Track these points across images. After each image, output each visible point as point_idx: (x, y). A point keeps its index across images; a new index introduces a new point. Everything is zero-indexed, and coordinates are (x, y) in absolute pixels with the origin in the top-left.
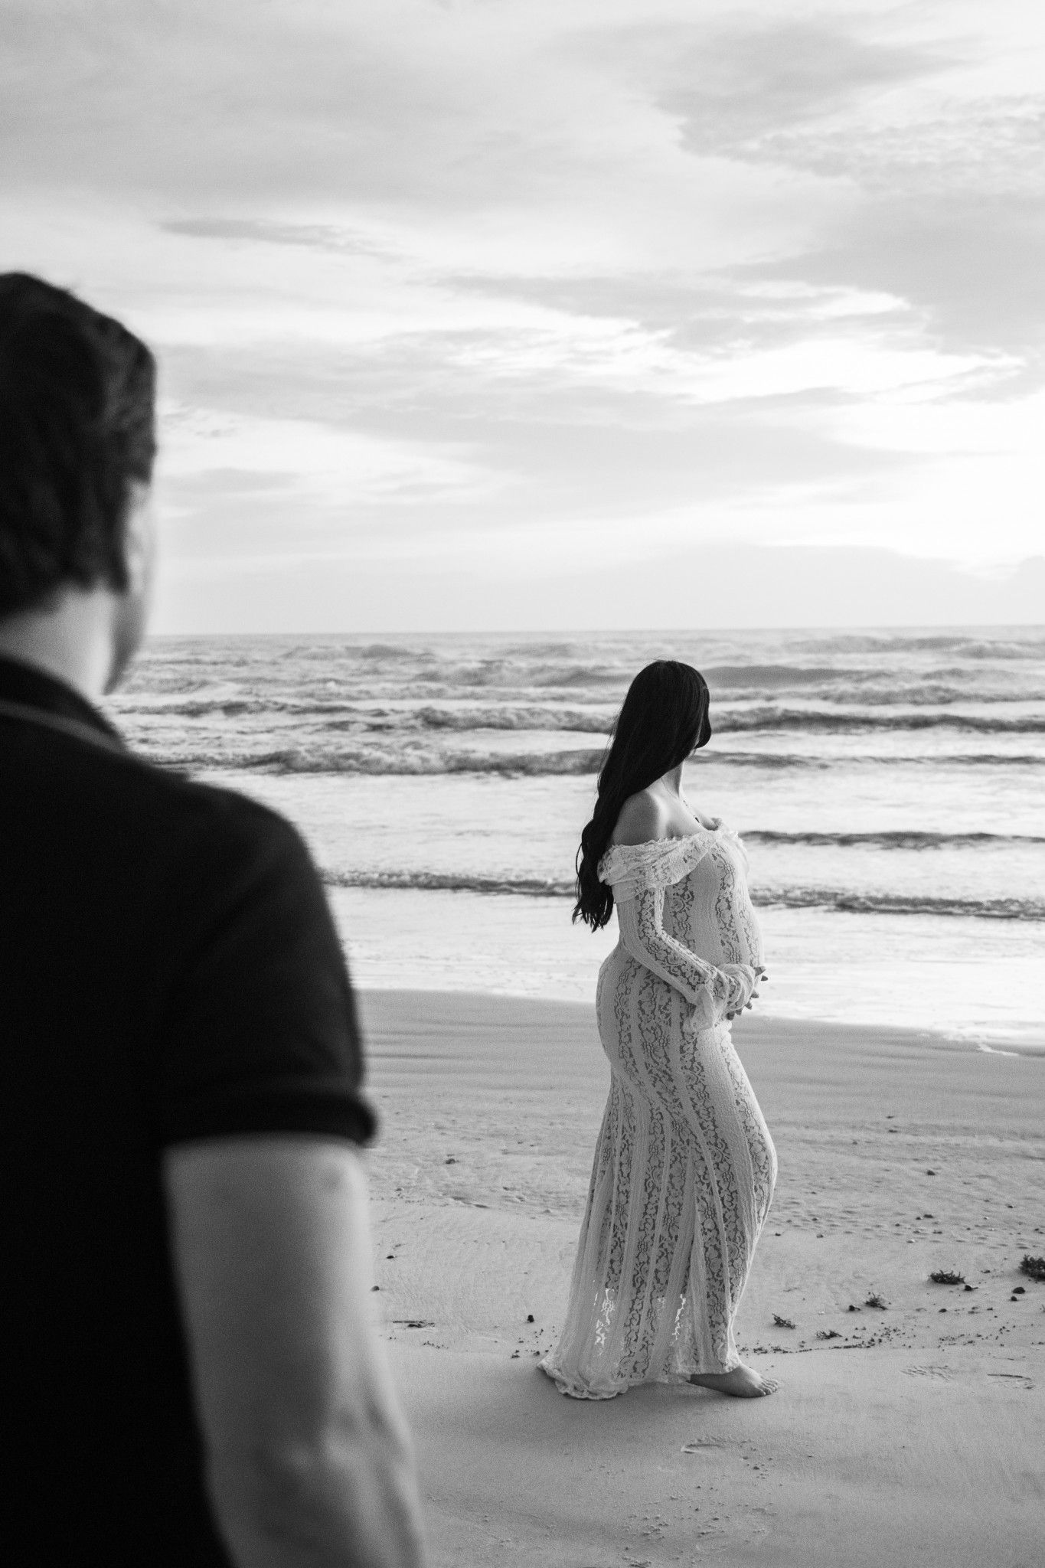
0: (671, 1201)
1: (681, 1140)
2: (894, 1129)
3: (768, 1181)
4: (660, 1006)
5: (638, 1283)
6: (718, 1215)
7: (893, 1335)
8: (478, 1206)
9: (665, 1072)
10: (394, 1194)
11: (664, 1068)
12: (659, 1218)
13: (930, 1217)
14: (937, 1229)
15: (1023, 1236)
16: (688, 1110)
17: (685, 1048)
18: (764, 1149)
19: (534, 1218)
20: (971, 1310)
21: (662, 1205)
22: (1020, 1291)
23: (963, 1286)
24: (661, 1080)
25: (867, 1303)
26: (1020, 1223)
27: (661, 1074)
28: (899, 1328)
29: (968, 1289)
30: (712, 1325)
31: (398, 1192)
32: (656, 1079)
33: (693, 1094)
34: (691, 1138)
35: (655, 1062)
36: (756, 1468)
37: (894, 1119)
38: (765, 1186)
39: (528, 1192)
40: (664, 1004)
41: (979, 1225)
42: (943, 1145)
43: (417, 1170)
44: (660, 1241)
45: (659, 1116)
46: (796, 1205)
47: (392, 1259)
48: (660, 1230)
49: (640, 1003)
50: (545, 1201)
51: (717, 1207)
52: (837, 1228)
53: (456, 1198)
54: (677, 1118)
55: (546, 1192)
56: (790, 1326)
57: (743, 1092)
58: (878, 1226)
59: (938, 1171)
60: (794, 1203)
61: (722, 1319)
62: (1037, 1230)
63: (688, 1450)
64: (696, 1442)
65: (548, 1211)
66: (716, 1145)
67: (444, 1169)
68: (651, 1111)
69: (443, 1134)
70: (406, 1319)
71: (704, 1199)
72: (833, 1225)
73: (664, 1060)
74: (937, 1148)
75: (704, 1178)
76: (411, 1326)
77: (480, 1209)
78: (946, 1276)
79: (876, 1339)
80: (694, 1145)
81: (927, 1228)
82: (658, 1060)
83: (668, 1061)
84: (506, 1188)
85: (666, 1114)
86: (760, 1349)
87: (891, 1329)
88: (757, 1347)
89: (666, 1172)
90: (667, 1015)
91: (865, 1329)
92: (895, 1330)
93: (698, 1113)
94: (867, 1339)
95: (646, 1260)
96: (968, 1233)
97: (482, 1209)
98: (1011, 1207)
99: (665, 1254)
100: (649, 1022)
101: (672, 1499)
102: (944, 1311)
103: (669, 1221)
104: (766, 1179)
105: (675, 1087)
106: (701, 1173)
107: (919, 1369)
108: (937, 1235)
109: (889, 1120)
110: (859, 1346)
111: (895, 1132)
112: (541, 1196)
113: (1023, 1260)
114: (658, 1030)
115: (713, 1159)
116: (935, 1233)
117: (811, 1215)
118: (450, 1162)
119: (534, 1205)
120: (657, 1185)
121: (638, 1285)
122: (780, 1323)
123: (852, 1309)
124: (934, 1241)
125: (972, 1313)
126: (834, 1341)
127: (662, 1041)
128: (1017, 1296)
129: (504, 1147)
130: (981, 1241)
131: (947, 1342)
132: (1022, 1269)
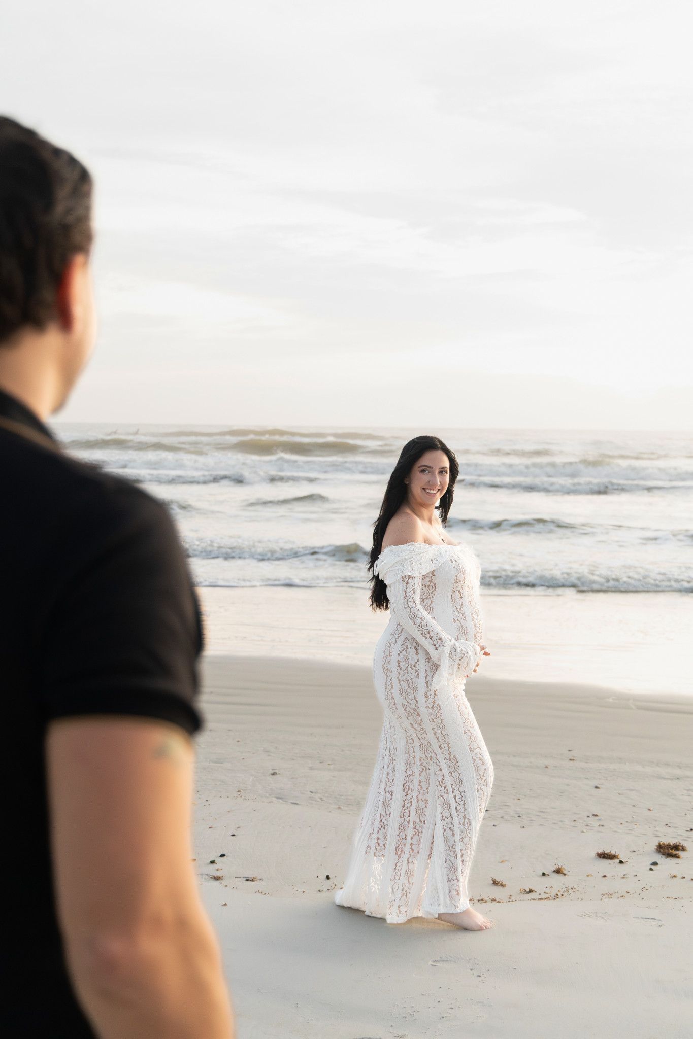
0: (420, 797)
1: (426, 757)
2: (572, 758)
3: (486, 785)
4: (411, 664)
5: (398, 851)
6: (452, 808)
7: (571, 891)
8: (292, 803)
9: (415, 710)
10: (236, 794)
11: (414, 707)
12: (413, 809)
13: (596, 816)
14: (601, 823)
15: (657, 829)
16: (430, 736)
17: (428, 694)
18: (483, 763)
19: (330, 812)
20: (622, 876)
21: (414, 800)
22: (655, 864)
23: (617, 861)
24: (412, 715)
25: (554, 871)
26: (656, 821)
27: (412, 711)
28: (575, 887)
29: (621, 862)
30: (449, 881)
31: (239, 793)
32: (409, 714)
33: (434, 725)
34: (433, 755)
35: (408, 702)
36: (479, 976)
37: (571, 752)
38: (484, 788)
39: (327, 795)
40: (414, 663)
41: (629, 821)
42: (605, 769)
43: (251, 779)
44: (414, 824)
45: (411, 741)
46: (507, 807)
47: (234, 837)
48: (414, 817)
49: (398, 662)
50: (338, 801)
51: (451, 802)
52: (534, 822)
53: (278, 798)
54: (423, 741)
55: (339, 795)
56: (502, 885)
57: (469, 724)
58: (562, 821)
59: (602, 786)
60: (506, 805)
61: (455, 877)
62: (667, 825)
63: (433, 964)
64: (439, 959)
65: (339, 808)
66: (450, 760)
67: (270, 779)
68: (406, 737)
69: (269, 756)
70: (244, 876)
71: (442, 797)
72: (532, 820)
73: (415, 702)
74: (601, 771)
75: (442, 783)
76: (247, 880)
77: (294, 805)
78: (607, 854)
79: (560, 894)
80: (435, 761)
81: (594, 822)
82: (409, 701)
83: (417, 702)
84: (311, 792)
85: (416, 739)
86: (482, 900)
87: (570, 888)
88: (480, 898)
89: (416, 778)
90: (416, 671)
91: (552, 887)
92: (572, 889)
93: (437, 738)
94: (553, 894)
95: (404, 837)
96: (621, 826)
97: (296, 805)
98: (650, 810)
99: (417, 833)
100: (404, 675)
101: (423, 995)
102: (605, 876)
103: (419, 811)
104: (485, 783)
105: (421, 720)
106: (440, 779)
107: (588, 913)
108: (601, 827)
109: (569, 752)
110: (548, 899)
111: (574, 760)
112: (335, 798)
113: (658, 844)
114: (410, 681)
115: (448, 769)
116: (599, 826)
117: (517, 814)
118: (273, 774)
119: (330, 803)
120: (411, 787)
121: (399, 853)
122: (495, 883)
123: (544, 874)
124: (599, 832)
125: (623, 878)
126: (531, 895)
127: (412, 689)
128: (653, 867)
129: (310, 765)
130: (630, 832)
131: (607, 896)
132: (657, 850)
